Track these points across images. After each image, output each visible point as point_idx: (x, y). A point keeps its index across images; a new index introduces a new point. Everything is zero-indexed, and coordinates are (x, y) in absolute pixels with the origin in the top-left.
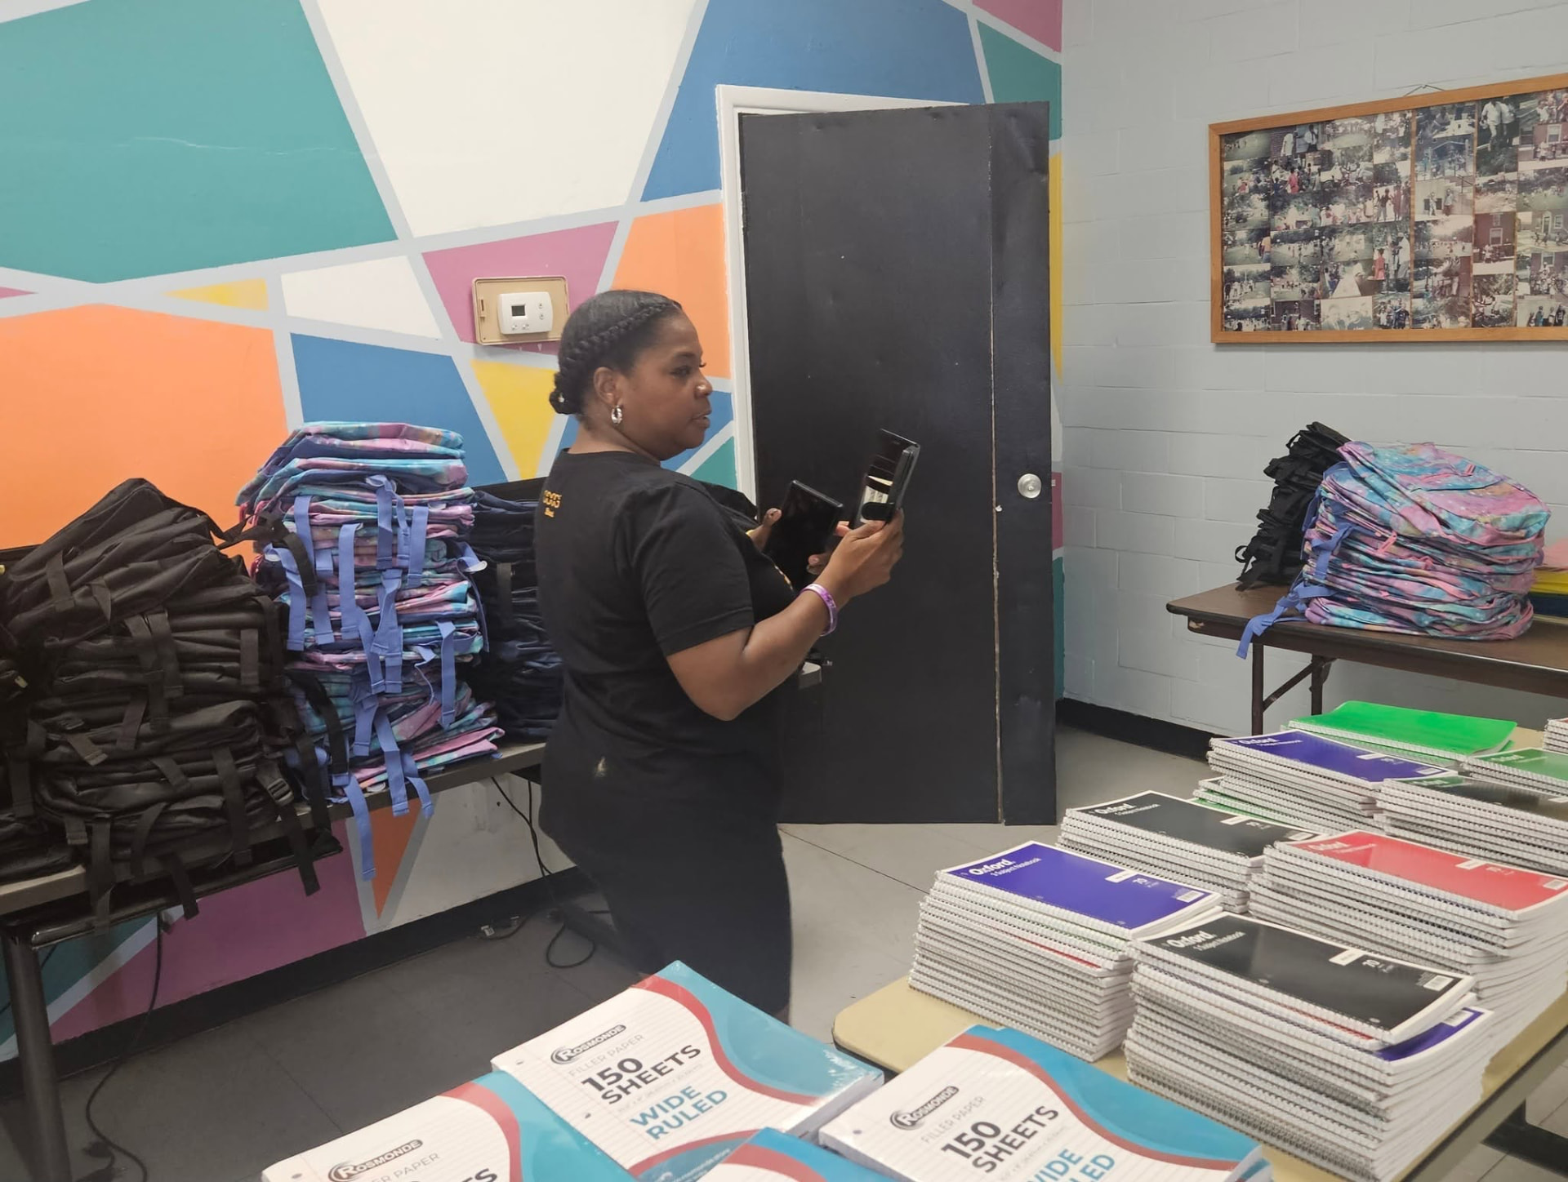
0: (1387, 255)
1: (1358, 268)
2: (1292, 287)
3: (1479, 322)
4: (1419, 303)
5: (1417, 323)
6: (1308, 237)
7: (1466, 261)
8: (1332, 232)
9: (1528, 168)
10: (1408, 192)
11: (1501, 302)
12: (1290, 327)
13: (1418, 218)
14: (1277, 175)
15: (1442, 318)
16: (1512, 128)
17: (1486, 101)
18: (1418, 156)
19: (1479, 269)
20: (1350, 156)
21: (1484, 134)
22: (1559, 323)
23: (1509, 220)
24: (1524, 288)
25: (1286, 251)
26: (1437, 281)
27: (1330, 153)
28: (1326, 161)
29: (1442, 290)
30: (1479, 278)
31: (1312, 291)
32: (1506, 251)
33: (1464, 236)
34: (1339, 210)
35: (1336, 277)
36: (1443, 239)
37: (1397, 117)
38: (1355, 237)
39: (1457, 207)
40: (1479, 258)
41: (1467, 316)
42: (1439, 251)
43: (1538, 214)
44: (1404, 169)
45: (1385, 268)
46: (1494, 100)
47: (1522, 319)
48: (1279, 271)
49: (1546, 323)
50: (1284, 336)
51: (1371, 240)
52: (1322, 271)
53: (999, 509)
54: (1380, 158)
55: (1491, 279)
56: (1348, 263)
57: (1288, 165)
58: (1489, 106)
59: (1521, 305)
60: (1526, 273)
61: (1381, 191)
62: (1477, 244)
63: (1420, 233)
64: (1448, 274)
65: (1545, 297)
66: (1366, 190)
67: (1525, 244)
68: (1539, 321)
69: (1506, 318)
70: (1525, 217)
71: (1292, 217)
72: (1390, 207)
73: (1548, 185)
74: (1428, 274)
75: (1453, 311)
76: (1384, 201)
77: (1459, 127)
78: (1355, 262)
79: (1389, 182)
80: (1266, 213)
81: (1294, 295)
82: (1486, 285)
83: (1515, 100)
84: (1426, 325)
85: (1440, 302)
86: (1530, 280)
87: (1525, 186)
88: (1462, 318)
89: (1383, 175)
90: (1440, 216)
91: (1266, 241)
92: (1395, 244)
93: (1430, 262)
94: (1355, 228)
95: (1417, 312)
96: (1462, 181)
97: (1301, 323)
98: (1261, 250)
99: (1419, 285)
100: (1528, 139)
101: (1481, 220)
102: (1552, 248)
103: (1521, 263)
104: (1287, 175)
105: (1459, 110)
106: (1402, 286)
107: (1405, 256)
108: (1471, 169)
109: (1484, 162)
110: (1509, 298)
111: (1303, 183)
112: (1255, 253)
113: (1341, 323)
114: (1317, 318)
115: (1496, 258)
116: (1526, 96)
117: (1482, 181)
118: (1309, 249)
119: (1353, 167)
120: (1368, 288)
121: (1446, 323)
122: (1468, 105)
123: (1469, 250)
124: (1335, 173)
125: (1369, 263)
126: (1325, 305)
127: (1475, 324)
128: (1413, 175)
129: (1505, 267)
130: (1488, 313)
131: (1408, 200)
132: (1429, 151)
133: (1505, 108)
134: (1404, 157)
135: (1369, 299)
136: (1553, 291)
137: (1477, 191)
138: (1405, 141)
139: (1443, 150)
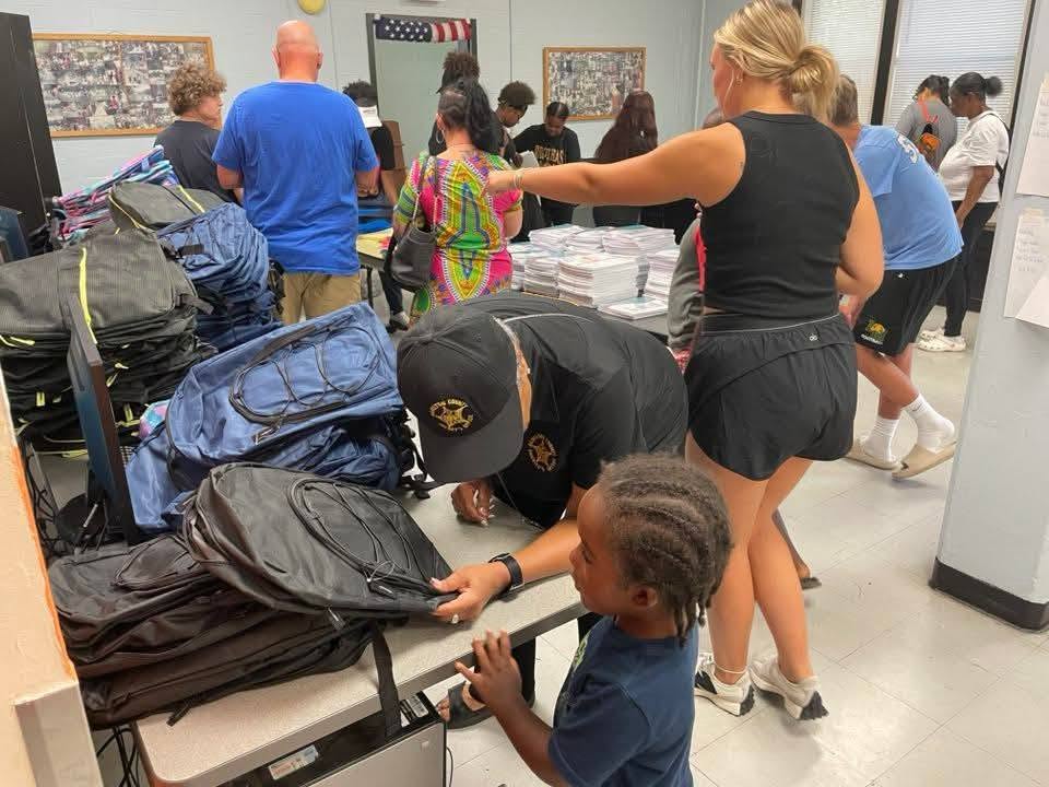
0: (116, 99)
1: (104, 103)
2: (74, 112)
4: (134, 119)
5: (134, 126)
6: (77, 89)
7: (150, 103)
8: (89, 87)
9: (167, 69)
10: (121, 73)
12: (75, 128)
13: (128, 84)
14: (56, 61)
15: (144, 125)
16: (159, 53)
17: (147, 42)
18: (123, 60)
19: (156, 106)
20: (92, 56)
21: (148, 54)
25: (66, 95)
26: (140, 110)
27: (81, 54)
28: (80, 57)
29: (143, 114)
30: (156, 109)
31: (84, 113)
33: (147, 92)
34: (90, 78)
35: (94, 108)
36: (139, 93)
37: (111, 43)
38: (101, 91)
39: (143, 81)
40: (155, 101)
42: (139, 98)
44: (118, 64)
45: (116, 104)
48: (65, 104)
50: (73, 133)
52: (87, 105)
53: (48, 215)
54: (106, 58)
55: (162, 109)
56: (100, 101)
57: (61, 56)
58: (148, 44)
61: (109, 72)
62: (154, 96)
63: (129, 90)
64: (143, 107)
66: (102, 71)
71: (67, 80)
72: (114, 79)
74: (135, 107)
75: (149, 122)
76: (111, 76)
77: (138, 50)
79: (112, 69)
80: (53, 78)
81: (75, 115)
82: (159, 112)
83: (158, 43)
84: (138, 127)
85: (143, 118)
88: (152, 125)
89: (108, 65)
90: (136, 84)
91: (55, 90)
92: (119, 94)
93: (134, 102)
94: (100, 87)
95: (134, 122)
96: (144, 71)
97: (81, 127)
98: (53, 94)
99: (133, 111)
100: (165, 58)
101: (154, 87)
104: (62, 61)
105: (137, 43)
106: (125, 112)
107: (124, 100)
108: (145, 67)
109: (151, 65)
111: (70, 65)
112: (51, 95)
113: (101, 127)
114: (89, 125)
115: (161, 102)
116: (162, 42)
117: (151, 72)
118: (79, 94)
119: (94, 61)
120: (110, 112)
121: (146, 127)
122: (141, 42)
123: (151, 99)
124: (86, 63)
125: (109, 101)
126: (91, 119)
128: (122, 67)
131: (122, 77)
132: (127, 58)
133: (155, 46)
134: (116, 59)
135: (111, 116)
137: (150, 76)
138: (116, 52)
139: (133, 59)
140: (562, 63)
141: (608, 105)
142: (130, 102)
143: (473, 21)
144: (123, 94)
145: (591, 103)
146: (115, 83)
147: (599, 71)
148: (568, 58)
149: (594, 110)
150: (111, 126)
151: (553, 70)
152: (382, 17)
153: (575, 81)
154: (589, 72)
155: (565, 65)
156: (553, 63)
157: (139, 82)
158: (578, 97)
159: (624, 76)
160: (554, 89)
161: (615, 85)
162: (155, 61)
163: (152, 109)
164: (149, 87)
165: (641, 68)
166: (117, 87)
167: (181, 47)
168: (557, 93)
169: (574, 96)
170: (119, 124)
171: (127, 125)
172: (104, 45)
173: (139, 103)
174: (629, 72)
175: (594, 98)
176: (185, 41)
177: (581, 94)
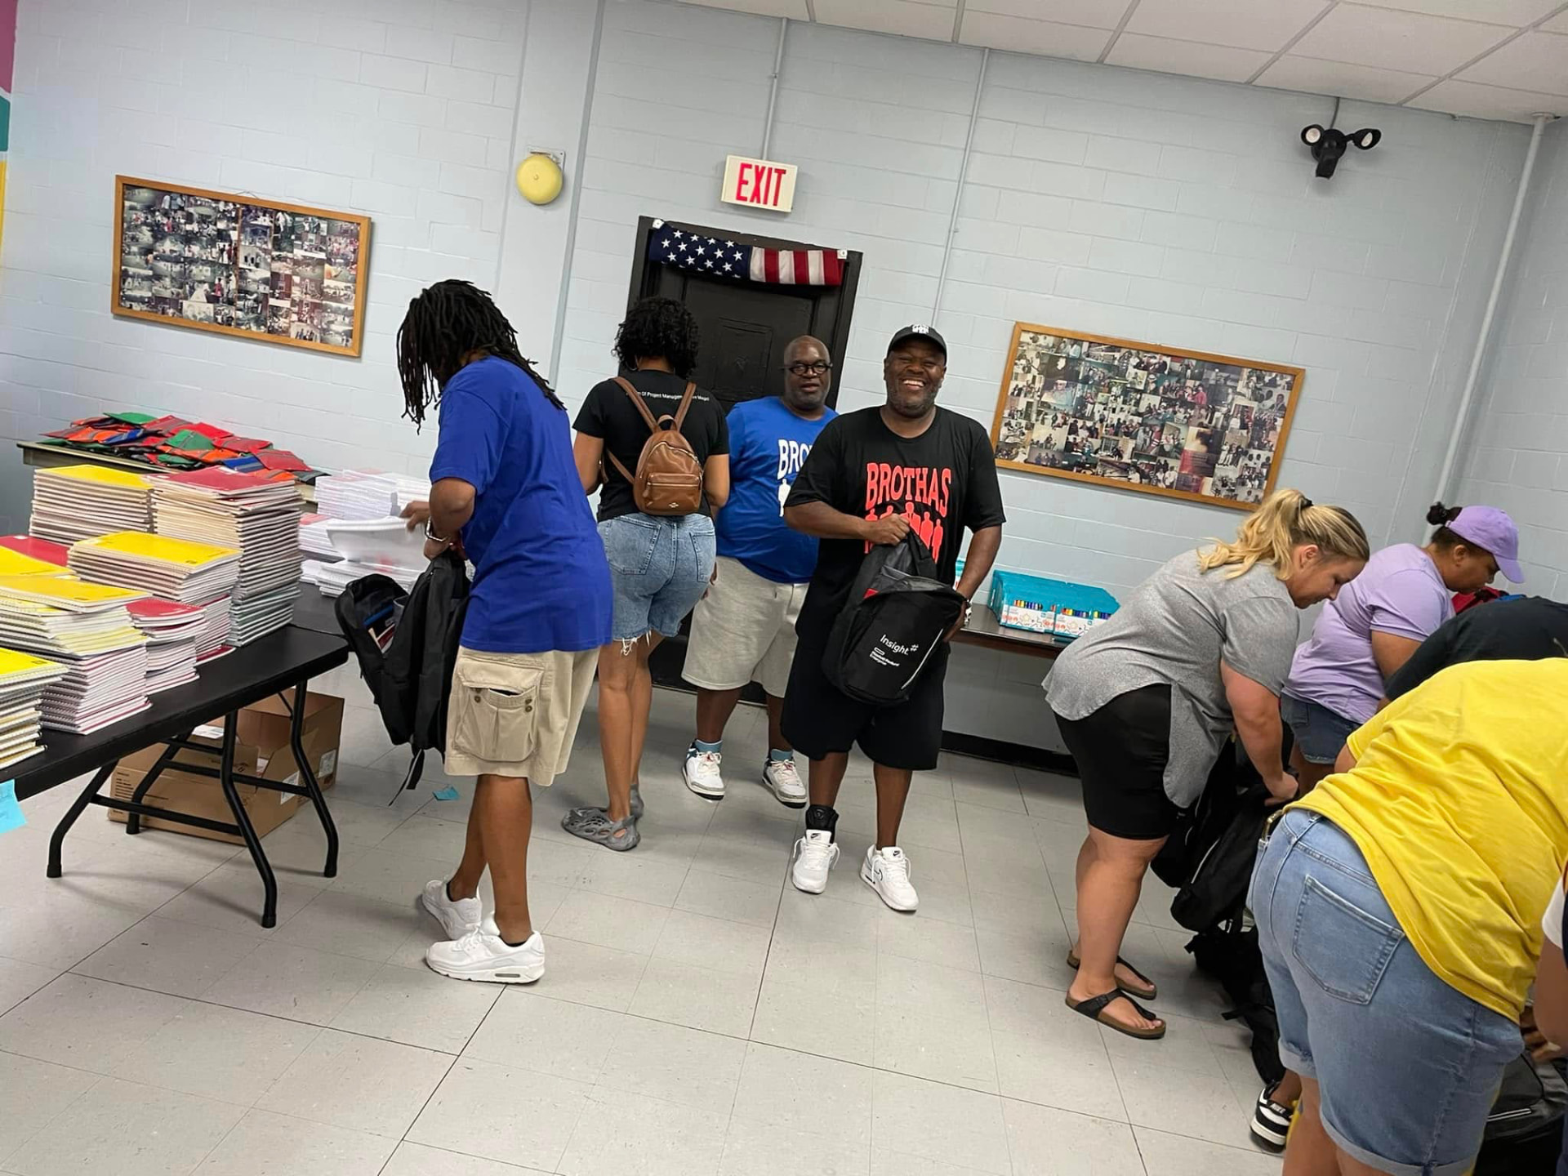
0: (223, 282)
1: (206, 286)
2: (166, 289)
3: (271, 331)
4: (240, 314)
5: (238, 325)
6: (176, 261)
7: (266, 296)
8: (192, 261)
9: (299, 253)
10: (236, 249)
11: (282, 322)
12: (164, 312)
13: (242, 265)
14: (159, 218)
15: (252, 325)
16: (292, 230)
17: (278, 211)
18: (242, 231)
19: (272, 302)
20: (204, 219)
21: (277, 229)
22: (311, 340)
23: (289, 278)
24: (295, 317)
25: (162, 265)
26: (250, 303)
27: (191, 214)
28: (189, 219)
29: (253, 310)
30: (272, 307)
31: (178, 294)
32: (287, 295)
33: (265, 281)
34: (196, 249)
35: (192, 289)
36: (255, 281)
37: (231, 206)
38: (205, 268)
39: (262, 265)
40: (273, 296)
41: (265, 326)
42: (252, 287)
43: (303, 279)
44: (234, 235)
45: (221, 289)
46: (283, 212)
47: (293, 335)
48: (158, 277)
49: (305, 338)
50: (159, 317)
51: (213, 272)
52: (185, 282)
54: (221, 225)
55: (279, 308)
56: (201, 282)
57: (166, 214)
58: (280, 214)
59: (293, 325)
60: (296, 309)
61: (221, 245)
62: (273, 288)
63: (242, 275)
64: (255, 300)
65: (304, 324)
66: (212, 242)
67: (296, 293)
68: (301, 336)
69: (286, 332)
70: (296, 279)
71: (167, 246)
72: (225, 255)
73: (308, 265)
74: (246, 299)
75: (259, 322)
76: (222, 251)
77: (264, 221)
78: (204, 282)
79: (226, 241)
80: (151, 240)
81: (167, 294)
82: (275, 311)
83: (293, 215)
84: (243, 327)
85: (251, 316)
86: (297, 313)
87: (296, 263)
88: (262, 327)
89: (222, 235)
90: (252, 267)
91: (150, 257)
92: (228, 276)
93: (247, 292)
94: (206, 262)
95: (238, 319)
96: (265, 251)
97: (171, 311)
98: (147, 262)
99: (240, 303)
100: (299, 238)
101: (275, 275)
102: (309, 299)
103: (294, 303)
104: (165, 221)
105: (265, 212)
106: (231, 302)
107: (233, 285)
108: (270, 246)
109: (277, 245)
110: (287, 321)
111: (175, 227)
112: (143, 263)
113: (194, 316)
114: (180, 311)
115: (281, 297)
116: (299, 215)
117: (275, 253)
118: (177, 268)
119: (205, 226)
120: (212, 299)
121: (254, 328)
122: (271, 211)
123: (268, 290)
124: (194, 227)
125: (212, 285)
126: (185, 303)
127: (269, 332)
128: (239, 240)
129: (285, 304)
130: (276, 327)
131: (236, 254)
132: (248, 229)
133: (288, 218)
134: (234, 229)
135: (211, 306)
136: (309, 322)
137: (273, 259)
138: (235, 220)
139: (255, 231)
140: (1056, 359)
141: (1165, 468)
142: (240, 290)
143: (856, 258)
144: (233, 278)
145: (1119, 453)
146: (226, 261)
147: (1155, 392)
148: (1073, 351)
149: (1125, 469)
150: (208, 318)
151: (1027, 369)
152: (666, 225)
153: (1082, 402)
154: (1126, 392)
155: (1061, 364)
156: (1031, 355)
157: (257, 266)
158: (1083, 433)
159: (1227, 417)
160: (1022, 404)
161: (1194, 430)
162: (283, 239)
163: (265, 305)
164: (268, 275)
165: (1284, 410)
166: (227, 266)
167: (324, 226)
168: (1027, 416)
169: (1073, 430)
170: (219, 318)
171: (229, 321)
172: (221, 206)
173: (251, 294)
174: (1245, 411)
175: (1128, 446)
176: (329, 218)
177: (1093, 432)
